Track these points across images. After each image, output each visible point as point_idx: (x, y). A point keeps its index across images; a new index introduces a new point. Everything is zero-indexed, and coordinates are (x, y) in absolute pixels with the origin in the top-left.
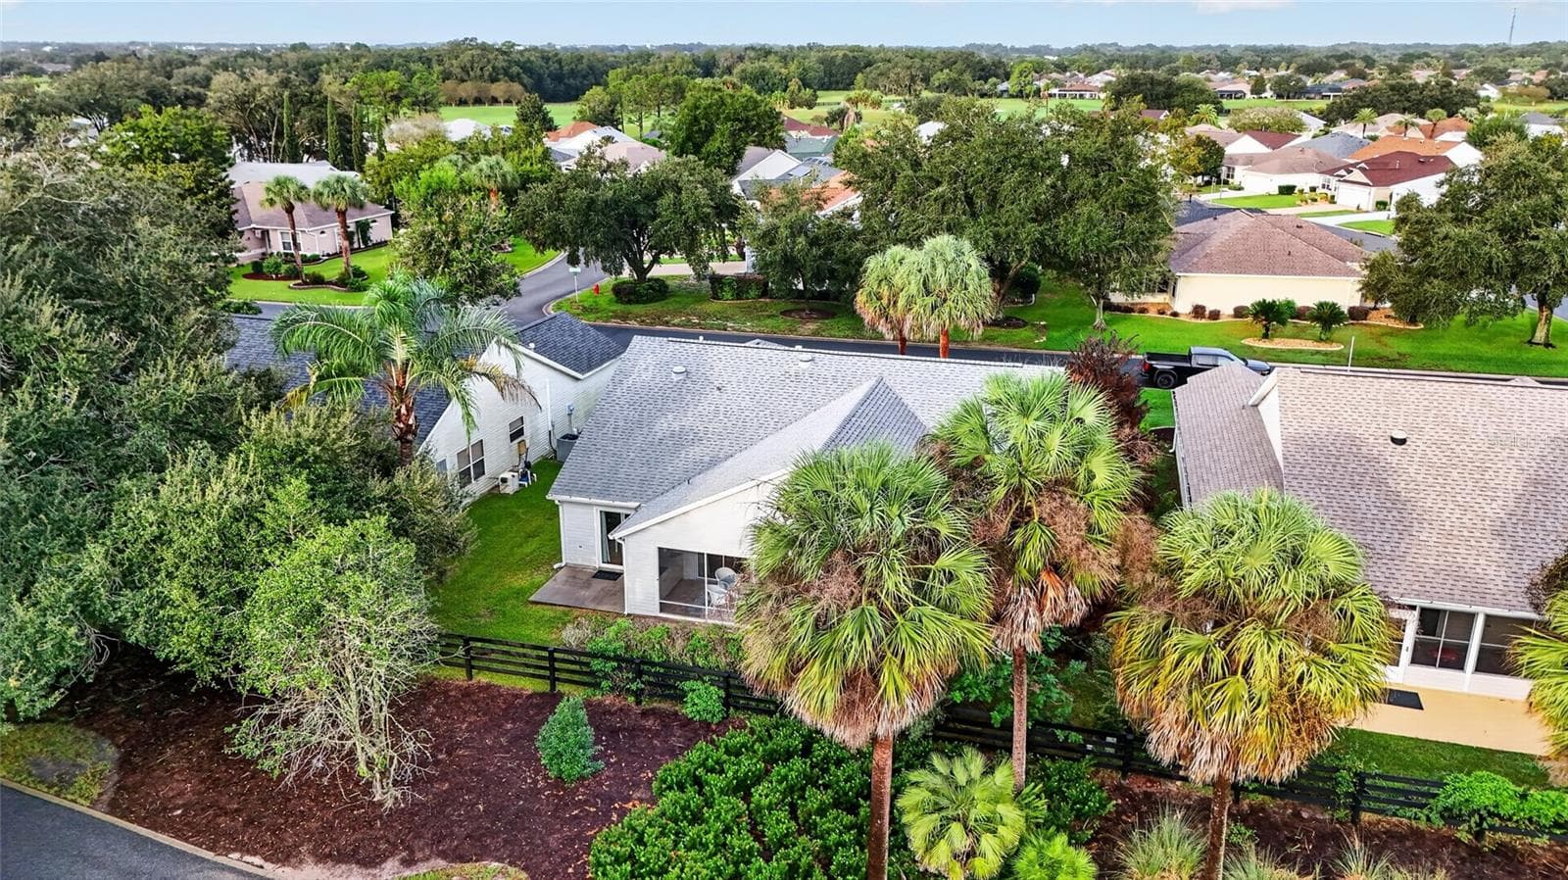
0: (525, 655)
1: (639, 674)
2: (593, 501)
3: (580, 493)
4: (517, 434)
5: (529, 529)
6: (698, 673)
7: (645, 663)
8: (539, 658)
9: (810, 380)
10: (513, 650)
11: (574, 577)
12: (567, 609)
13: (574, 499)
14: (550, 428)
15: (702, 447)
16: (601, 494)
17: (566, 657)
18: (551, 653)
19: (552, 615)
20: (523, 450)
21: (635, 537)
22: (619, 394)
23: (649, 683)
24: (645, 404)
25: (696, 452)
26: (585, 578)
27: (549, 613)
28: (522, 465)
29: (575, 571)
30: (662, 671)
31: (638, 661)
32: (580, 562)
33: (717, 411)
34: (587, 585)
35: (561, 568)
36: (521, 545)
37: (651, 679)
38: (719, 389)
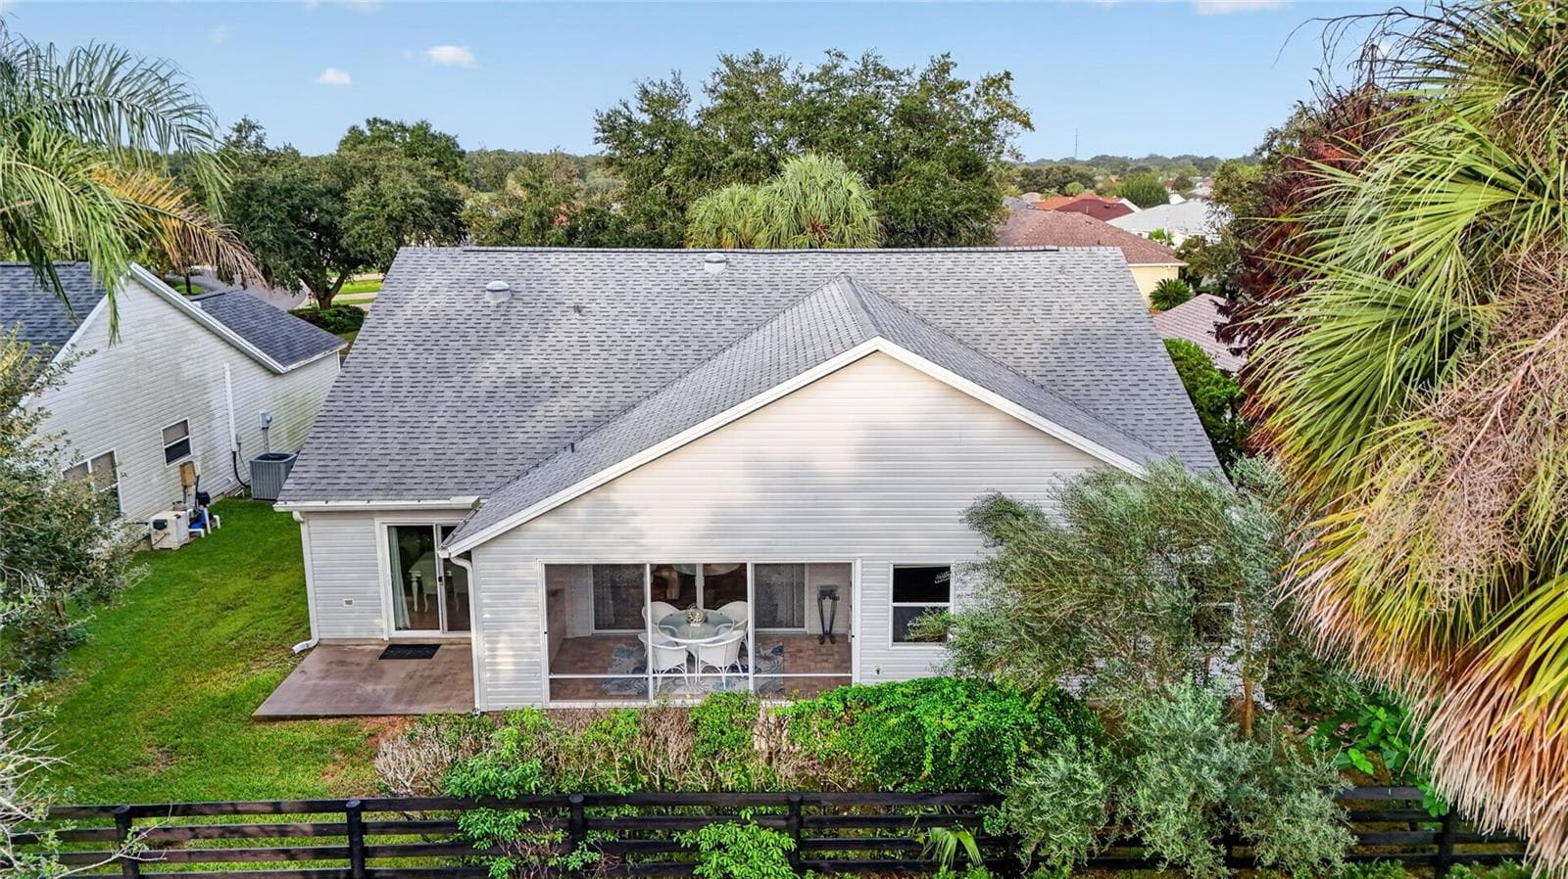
0: (283, 832)
1: (577, 831)
2: (377, 504)
3: (346, 492)
4: (177, 451)
5: (221, 595)
6: (722, 806)
7: (590, 801)
8: (320, 830)
9: (732, 289)
10: (250, 821)
11: (342, 663)
12: (345, 722)
13: (333, 504)
14: (235, 448)
15: (573, 397)
16: (395, 488)
17: (393, 816)
18: (354, 813)
19: (315, 737)
20: (190, 479)
21: (495, 548)
22: (391, 329)
23: (606, 847)
24: (443, 341)
25: (563, 407)
26: (366, 660)
27: (307, 734)
28: (192, 501)
29: (340, 654)
30: (634, 812)
31: (578, 799)
32: (349, 634)
33: (584, 344)
34: (373, 673)
35: (309, 650)
36: (213, 624)
37: (610, 837)
38: (578, 309)
